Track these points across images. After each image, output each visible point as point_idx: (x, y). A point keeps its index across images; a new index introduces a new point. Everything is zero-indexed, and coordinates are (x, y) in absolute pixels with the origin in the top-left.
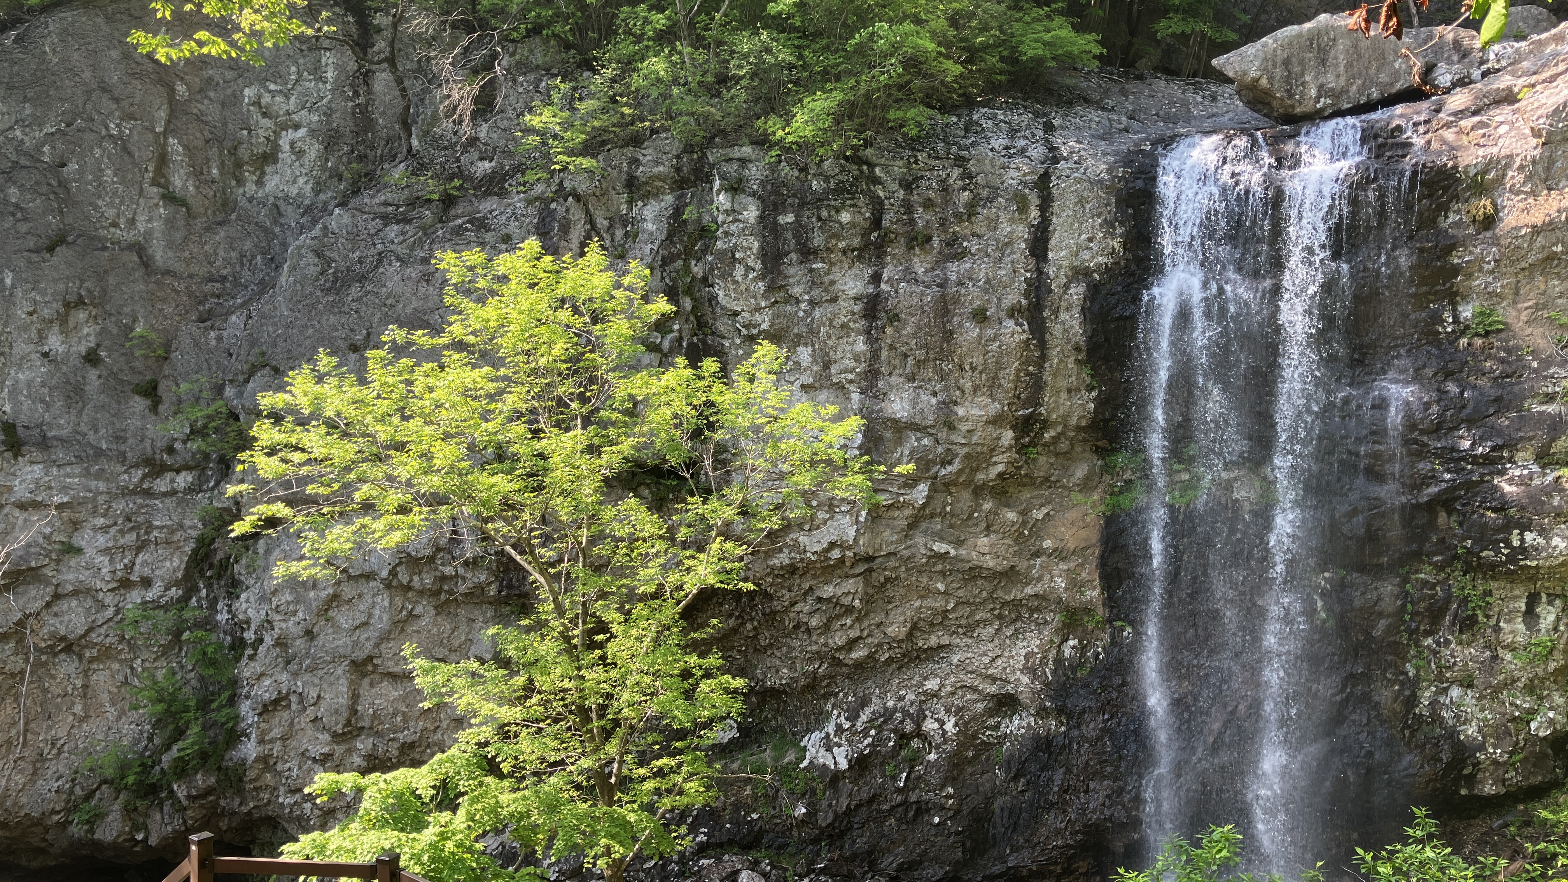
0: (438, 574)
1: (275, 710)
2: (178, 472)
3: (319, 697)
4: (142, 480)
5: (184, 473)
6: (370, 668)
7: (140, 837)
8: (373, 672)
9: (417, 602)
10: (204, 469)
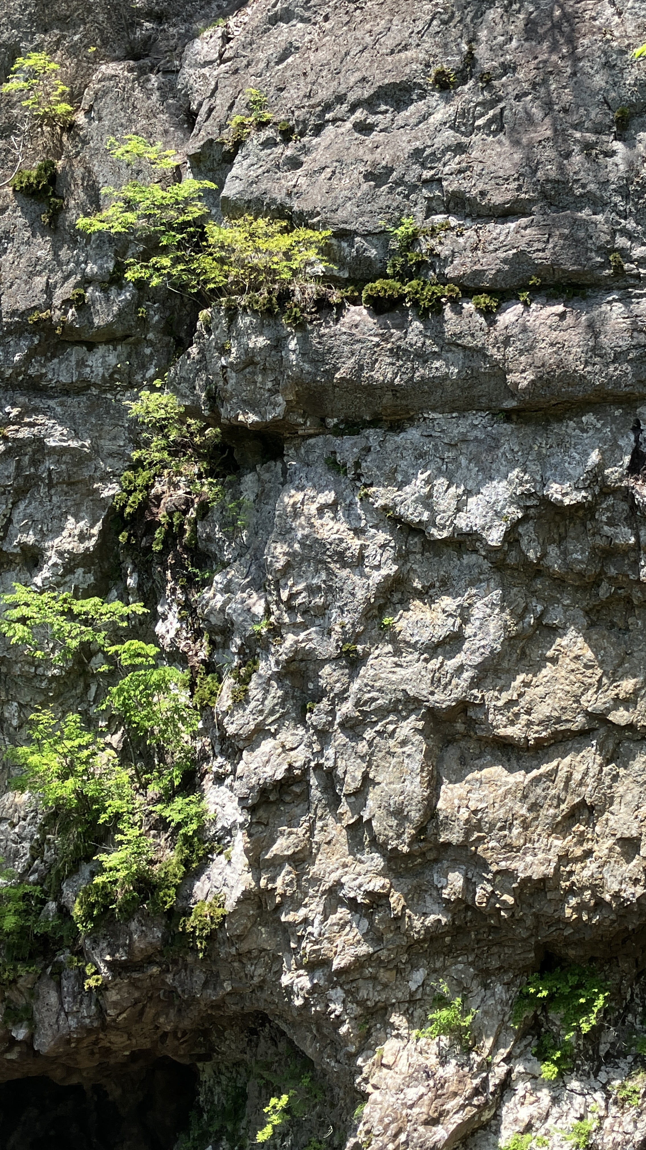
0: (601, 542)
1: (280, 801)
2: (91, 346)
3: (365, 777)
4: (27, 360)
5: (101, 350)
6: (460, 727)
7: (20, 1034)
8: (466, 736)
9: (552, 601)
10: (137, 343)
